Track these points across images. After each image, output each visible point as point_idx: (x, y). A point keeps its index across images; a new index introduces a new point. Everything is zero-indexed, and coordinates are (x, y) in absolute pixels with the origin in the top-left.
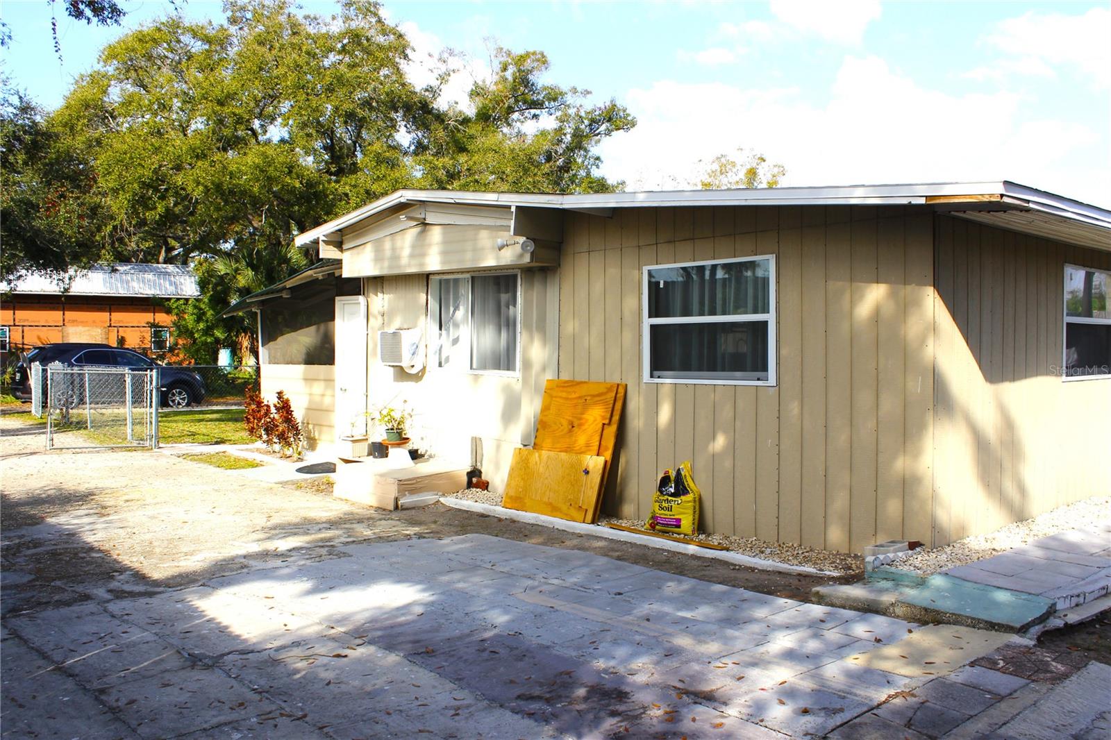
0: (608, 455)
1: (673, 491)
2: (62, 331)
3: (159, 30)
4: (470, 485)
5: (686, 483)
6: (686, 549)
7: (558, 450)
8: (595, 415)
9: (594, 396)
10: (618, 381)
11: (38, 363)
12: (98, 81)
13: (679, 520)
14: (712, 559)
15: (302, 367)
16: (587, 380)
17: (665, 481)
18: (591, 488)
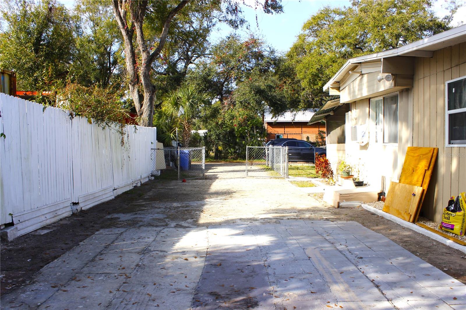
0: (425, 187)
1: (452, 208)
2: (301, 136)
3: (321, 13)
4: (379, 199)
5: (461, 205)
6: (446, 242)
7: (406, 183)
8: (423, 165)
9: (423, 155)
10: (435, 147)
11: (271, 145)
12: (302, 38)
13: (453, 226)
14: (457, 250)
15: (337, 145)
16: (423, 147)
17: (451, 202)
18: (415, 203)
